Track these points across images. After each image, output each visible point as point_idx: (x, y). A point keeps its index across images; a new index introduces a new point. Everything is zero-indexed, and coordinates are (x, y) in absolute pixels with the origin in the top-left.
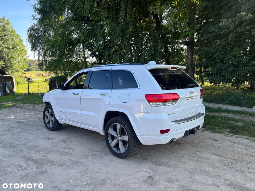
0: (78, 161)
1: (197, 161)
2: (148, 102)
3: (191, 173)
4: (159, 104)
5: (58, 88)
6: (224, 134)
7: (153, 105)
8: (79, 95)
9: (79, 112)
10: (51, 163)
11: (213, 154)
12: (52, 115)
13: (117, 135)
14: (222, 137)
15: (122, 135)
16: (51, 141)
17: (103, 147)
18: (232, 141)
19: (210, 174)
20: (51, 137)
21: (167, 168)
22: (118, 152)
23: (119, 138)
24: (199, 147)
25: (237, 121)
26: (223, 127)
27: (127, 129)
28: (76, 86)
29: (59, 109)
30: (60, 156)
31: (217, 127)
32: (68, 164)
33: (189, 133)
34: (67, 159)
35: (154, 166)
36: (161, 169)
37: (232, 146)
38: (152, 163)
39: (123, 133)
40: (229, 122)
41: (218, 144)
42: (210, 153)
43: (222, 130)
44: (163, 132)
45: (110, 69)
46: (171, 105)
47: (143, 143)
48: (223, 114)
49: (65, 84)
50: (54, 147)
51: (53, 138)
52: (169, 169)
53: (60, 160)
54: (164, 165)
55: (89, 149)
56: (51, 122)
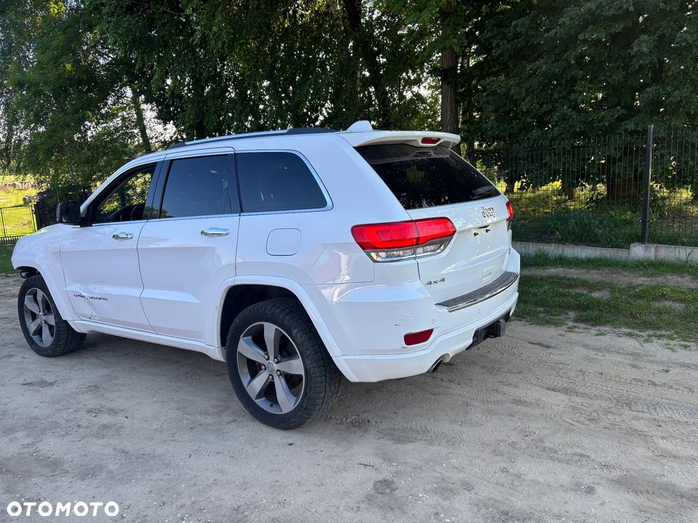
0: (146, 453)
1: (511, 415)
2: (363, 249)
3: (502, 454)
4: (395, 253)
5: (61, 221)
6: (564, 327)
7: (378, 259)
8: (131, 238)
9: (136, 292)
10: (54, 466)
11: (548, 389)
12: (49, 306)
13: (268, 359)
14: (560, 335)
15: (283, 357)
16: (50, 392)
17: (223, 395)
18: (589, 345)
19: (556, 452)
20: (49, 379)
21: (430, 447)
22: (273, 411)
23: (273, 367)
24: (506, 370)
25: (592, 287)
26: (560, 307)
27: (299, 339)
28: (119, 213)
29: (69, 288)
30: (82, 442)
31: (542, 309)
32: (112, 467)
33: (483, 335)
34: (106, 451)
35: (390, 446)
36: (413, 452)
37: (593, 359)
38: (383, 434)
39: (284, 350)
40: (573, 291)
41: (555, 356)
42: (539, 386)
43: (558, 315)
44: (412, 339)
45: (229, 151)
46: (431, 255)
47: (352, 376)
48: (552, 271)
49: (83, 207)
50: (60, 410)
51: (56, 381)
52: (434, 449)
53: (82, 456)
54: (419, 437)
55: (179, 409)
56: (46, 331)
